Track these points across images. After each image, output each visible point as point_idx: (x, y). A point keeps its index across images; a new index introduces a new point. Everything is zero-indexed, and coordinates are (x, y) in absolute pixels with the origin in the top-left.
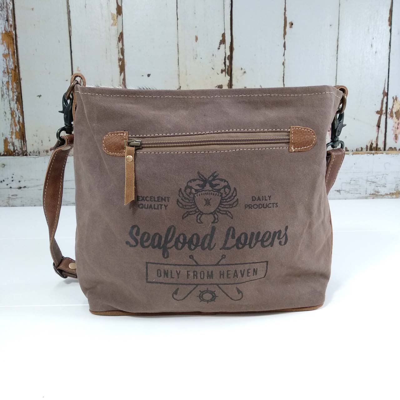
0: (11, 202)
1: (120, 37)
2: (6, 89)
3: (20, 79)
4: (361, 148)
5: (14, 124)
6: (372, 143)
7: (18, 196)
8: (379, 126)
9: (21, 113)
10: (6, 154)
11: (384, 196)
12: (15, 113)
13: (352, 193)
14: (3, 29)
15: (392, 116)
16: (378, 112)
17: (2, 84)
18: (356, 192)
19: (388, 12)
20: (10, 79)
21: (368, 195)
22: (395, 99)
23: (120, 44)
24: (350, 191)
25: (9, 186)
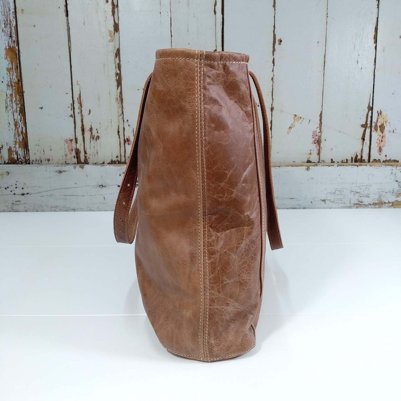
0: (15, 208)
1: (117, 53)
2: (10, 101)
3: (23, 92)
4: (347, 159)
5: (17, 134)
6: (357, 155)
7: (21, 202)
8: (363, 139)
9: (24, 124)
10: (10, 162)
11: (368, 206)
12: (18, 124)
13: (336, 203)
14: (7, 44)
15: (376, 130)
16: (362, 126)
17: (6, 96)
18: (340, 202)
19: (374, 30)
20: (13, 92)
21: (352, 205)
22: (379, 113)
23: (117, 59)
24: (334, 200)
25: (13, 193)
